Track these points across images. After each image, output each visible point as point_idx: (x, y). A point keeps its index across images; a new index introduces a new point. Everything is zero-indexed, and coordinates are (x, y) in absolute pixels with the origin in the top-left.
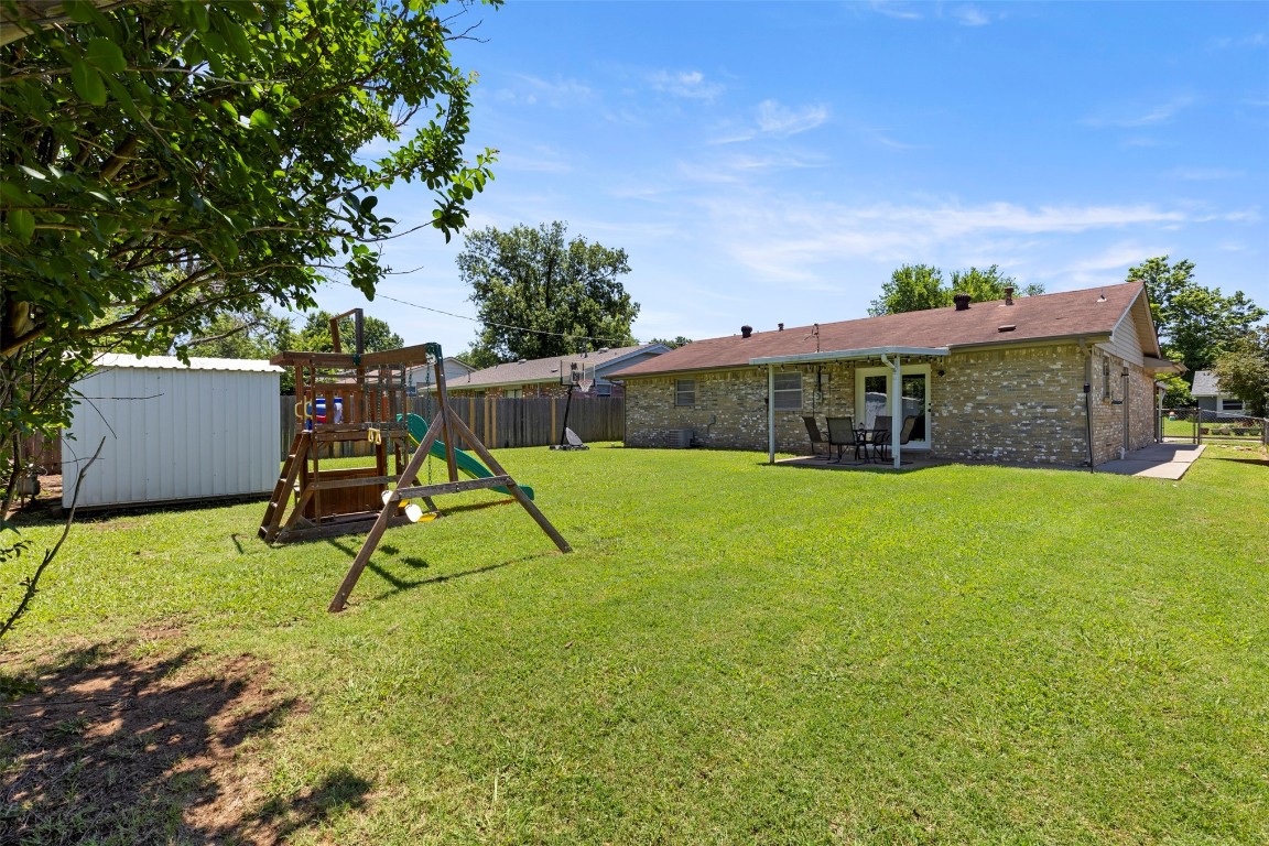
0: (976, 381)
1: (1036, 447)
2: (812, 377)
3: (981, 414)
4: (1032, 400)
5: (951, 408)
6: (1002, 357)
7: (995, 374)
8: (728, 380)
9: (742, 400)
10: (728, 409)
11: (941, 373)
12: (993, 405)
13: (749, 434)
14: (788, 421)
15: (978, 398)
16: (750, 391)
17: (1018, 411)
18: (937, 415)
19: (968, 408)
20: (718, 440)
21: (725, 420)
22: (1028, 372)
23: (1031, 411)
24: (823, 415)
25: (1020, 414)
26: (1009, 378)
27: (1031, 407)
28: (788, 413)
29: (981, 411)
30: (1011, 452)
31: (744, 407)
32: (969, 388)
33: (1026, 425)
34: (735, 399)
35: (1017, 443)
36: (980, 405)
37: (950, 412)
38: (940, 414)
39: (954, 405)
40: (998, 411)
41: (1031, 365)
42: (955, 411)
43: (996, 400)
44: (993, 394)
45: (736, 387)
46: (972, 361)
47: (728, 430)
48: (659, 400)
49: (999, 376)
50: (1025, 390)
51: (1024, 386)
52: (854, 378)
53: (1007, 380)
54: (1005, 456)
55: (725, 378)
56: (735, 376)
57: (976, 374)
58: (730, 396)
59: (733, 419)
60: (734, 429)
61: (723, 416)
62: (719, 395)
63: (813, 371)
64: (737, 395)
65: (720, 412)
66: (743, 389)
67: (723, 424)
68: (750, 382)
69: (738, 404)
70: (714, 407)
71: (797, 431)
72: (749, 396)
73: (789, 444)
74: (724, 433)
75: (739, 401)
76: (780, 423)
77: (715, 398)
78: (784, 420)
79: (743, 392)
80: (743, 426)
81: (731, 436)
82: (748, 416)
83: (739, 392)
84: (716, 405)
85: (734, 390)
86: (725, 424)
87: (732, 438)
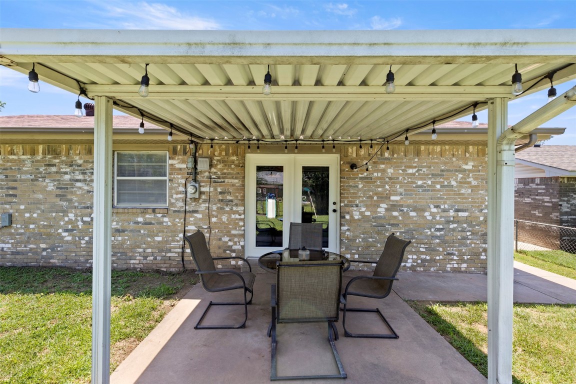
0: (390, 178)
1: (449, 254)
2: (183, 162)
3: (396, 217)
4: (445, 203)
5: (363, 209)
6: (418, 153)
7: (410, 171)
8: (39, 157)
9: (64, 191)
10: (38, 202)
11: (353, 166)
12: (408, 206)
13: (76, 244)
14: (146, 223)
15: (393, 198)
16: (81, 177)
17: (432, 214)
18: (348, 217)
19: (382, 209)
20: (18, 253)
21: (31, 221)
22: (442, 171)
23: (444, 214)
24: (199, 216)
25: (434, 218)
26: (423, 177)
27: (444, 211)
28: (144, 211)
29: (395, 214)
30: (424, 261)
31: (70, 201)
32: (383, 186)
33: (439, 230)
34: (51, 187)
35: (431, 250)
36: (393, 207)
37: (362, 213)
38: (352, 216)
39: (366, 206)
40: (413, 214)
41: (445, 164)
42: (368, 213)
43: (410, 202)
44: (408, 193)
45: (54, 169)
46: (387, 155)
47: (38, 237)
49: (413, 174)
50: (439, 191)
51: (438, 187)
52: (243, 166)
53: (421, 179)
54: (418, 264)
55: (33, 153)
56: (52, 150)
57: (390, 171)
58: (41, 183)
59: (47, 219)
60: (49, 235)
61: (27, 215)
62: (21, 180)
63: (185, 153)
64: (54, 181)
65: (22, 207)
66: (66, 173)
67: (27, 227)
68: (80, 162)
69: (57, 196)
70: (9, 199)
71: (159, 239)
72: (78, 184)
73: (145, 258)
74: (28, 242)
75: (59, 192)
76: (132, 226)
77: (11, 184)
78: (138, 223)
79: (67, 177)
80: (66, 231)
81: (43, 246)
82: (76, 215)
83: (57, 177)
84: (15, 196)
85: (50, 173)
86: (32, 226)
87: (44, 250)
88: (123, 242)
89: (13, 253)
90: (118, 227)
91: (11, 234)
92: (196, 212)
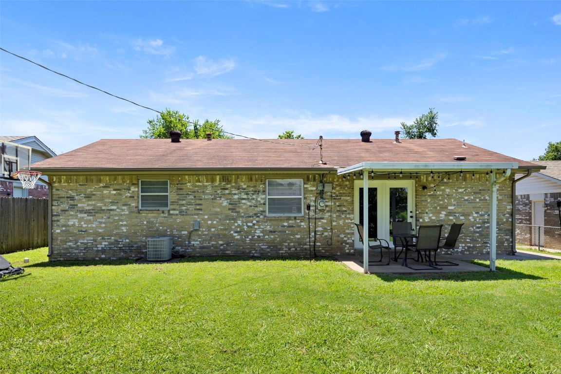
0: (448, 195)
1: (485, 243)
2: (313, 186)
3: (451, 220)
4: (482, 211)
5: (431, 215)
6: (465, 179)
7: (460, 190)
8: (217, 183)
9: (234, 206)
10: (217, 214)
11: (424, 188)
12: (459, 213)
13: (243, 241)
14: (289, 227)
15: (450, 208)
16: (245, 197)
17: (474, 218)
18: (421, 220)
19: (443, 215)
20: (204, 247)
21: (212, 226)
22: (480, 190)
23: (482, 218)
24: (325, 221)
25: (475, 220)
26: (468, 194)
27: (482, 215)
28: (289, 219)
29: (451, 218)
30: (469, 247)
31: (238, 212)
32: (443, 200)
33: (479, 228)
34: (225, 203)
35: (473, 240)
36: (450, 213)
37: (430, 218)
38: (424, 220)
39: (433, 213)
40: (462, 218)
41: (482, 185)
42: (434, 218)
43: (460, 210)
44: (459, 205)
45: (227, 192)
46: (445, 180)
47: (218, 236)
48: (113, 203)
49: (462, 193)
50: (478, 203)
51: (478, 200)
52: (353, 188)
53: (467, 196)
54: (466, 250)
55: (213, 181)
56: (226, 179)
57: (448, 190)
58: (218, 201)
59: (223, 225)
60: (225, 235)
61: (210, 222)
62: (205, 199)
63: (314, 180)
64: (227, 199)
65: (206, 217)
66: (235, 194)
67: (209, 230)
68: (245, 187)
69: (229, 209)
70: (197, 212)
71: (298, 236)
72: (244, 201)
73: (289, 249)
74: (210, 240)
75: (231, 207)
76: (280, 228)
77: (198, 202)
78: (284, 226)
79: (236, 197)
80: (236, 232)
81: (221, 242)
82: (243, 222)
83: (230, 197)
84: (201, 210)
85: (224, 194)
86: (213, 230)
87: (222, 245)
88: (275, 239)
89: (200, 248)
90: (271, 229)
91: (199, 235)
92: (323, 218)
